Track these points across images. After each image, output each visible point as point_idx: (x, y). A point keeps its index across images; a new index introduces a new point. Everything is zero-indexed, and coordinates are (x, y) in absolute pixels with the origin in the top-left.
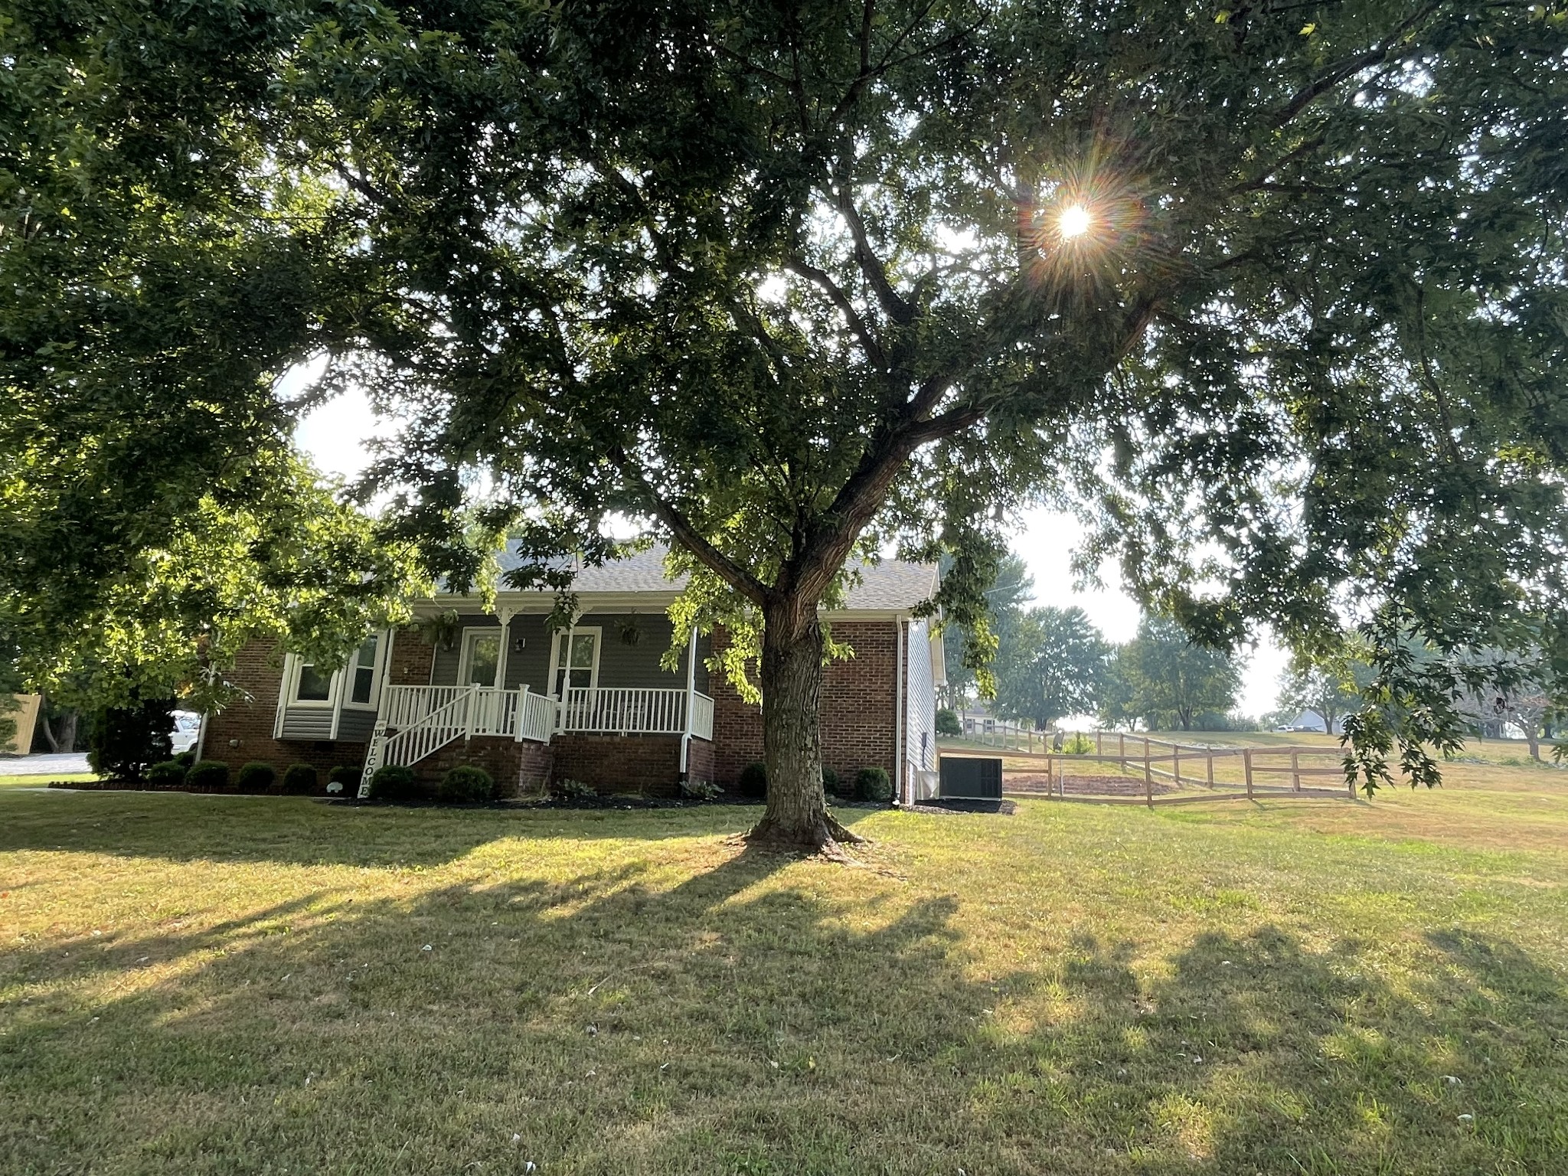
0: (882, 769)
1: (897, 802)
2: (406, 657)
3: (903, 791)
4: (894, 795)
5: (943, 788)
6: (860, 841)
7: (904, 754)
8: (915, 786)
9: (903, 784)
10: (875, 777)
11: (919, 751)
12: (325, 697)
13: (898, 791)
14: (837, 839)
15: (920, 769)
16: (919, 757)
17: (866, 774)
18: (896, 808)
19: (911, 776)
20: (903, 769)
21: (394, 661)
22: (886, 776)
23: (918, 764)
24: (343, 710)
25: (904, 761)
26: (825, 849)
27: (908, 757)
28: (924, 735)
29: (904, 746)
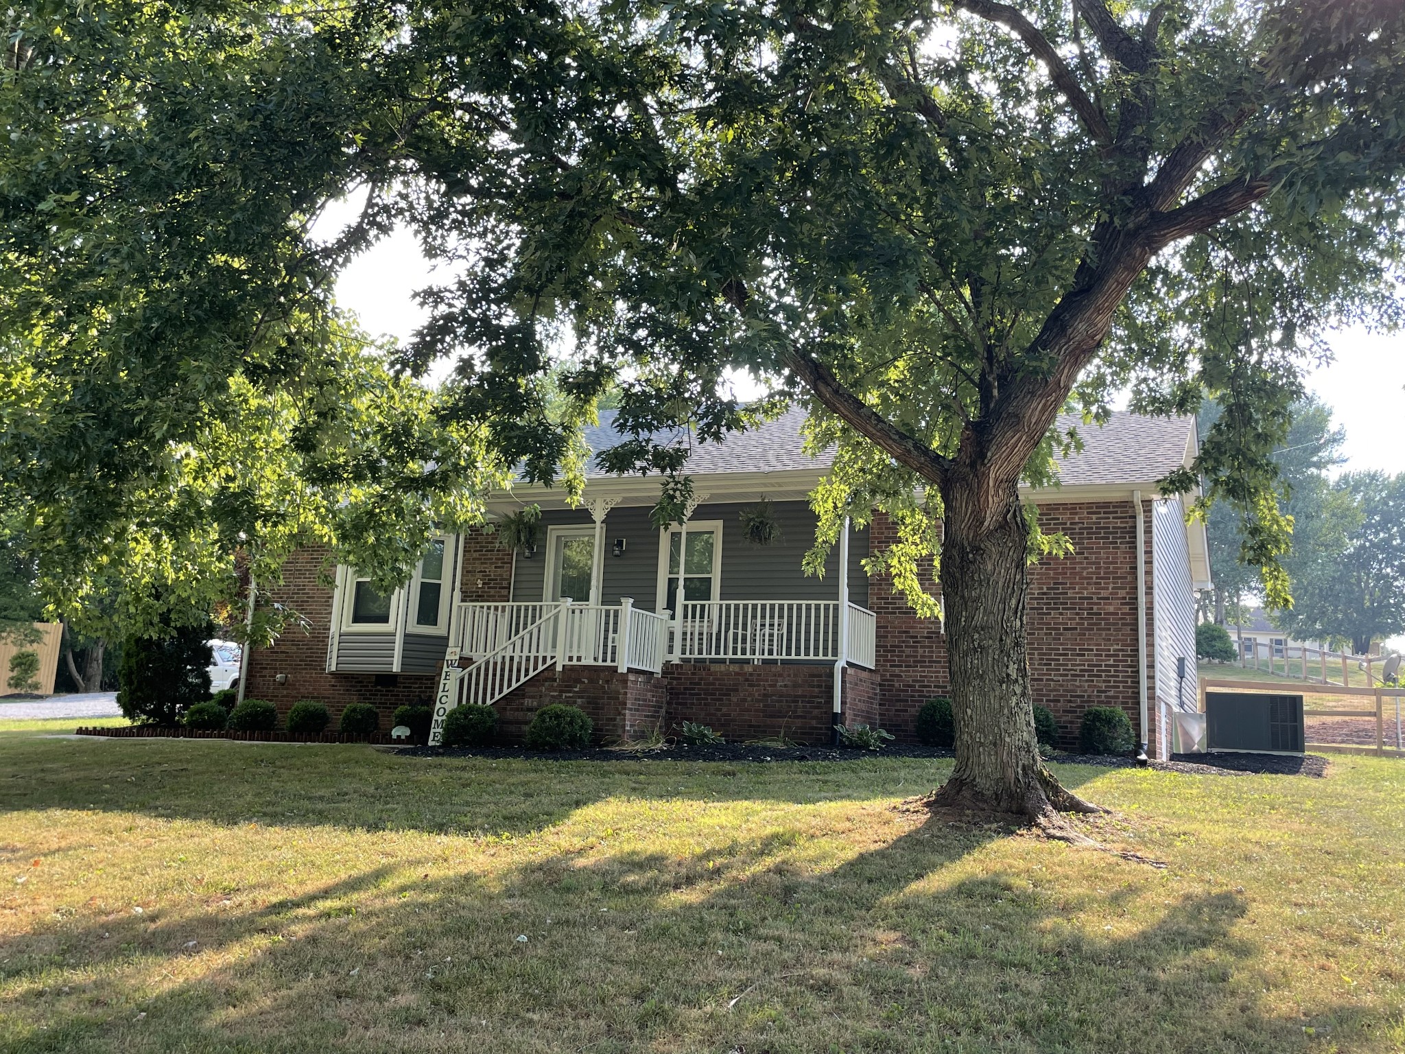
0: (1119, 709)
1: (1143, 757)
2: (479, 567)
3: (1152, 741)
4: (1139, 746)
5: (1213, 736)
6: (1092, 811)
7: (1151, 688)
8: (1171, 733)
9: (1152, 731)
10: (1109, 721)
11: (1173, 684)
12: (384, 619)
13: (1145, 741)
14: (1058, 807)
15: (1176, 709)
16: (1174, 692)
17: (1097, 716)
18: (1143, 764)
19: (1164, 720)
20: (1152, 709)
21: (466, 572)
22: (1126, 719)
23: (1174, 702)
24: (406, 635)
25: (1152, 697)
26: (1042, 820)
27: (1158, 692)
28: (1181, 661)
29: (1151, 678)
